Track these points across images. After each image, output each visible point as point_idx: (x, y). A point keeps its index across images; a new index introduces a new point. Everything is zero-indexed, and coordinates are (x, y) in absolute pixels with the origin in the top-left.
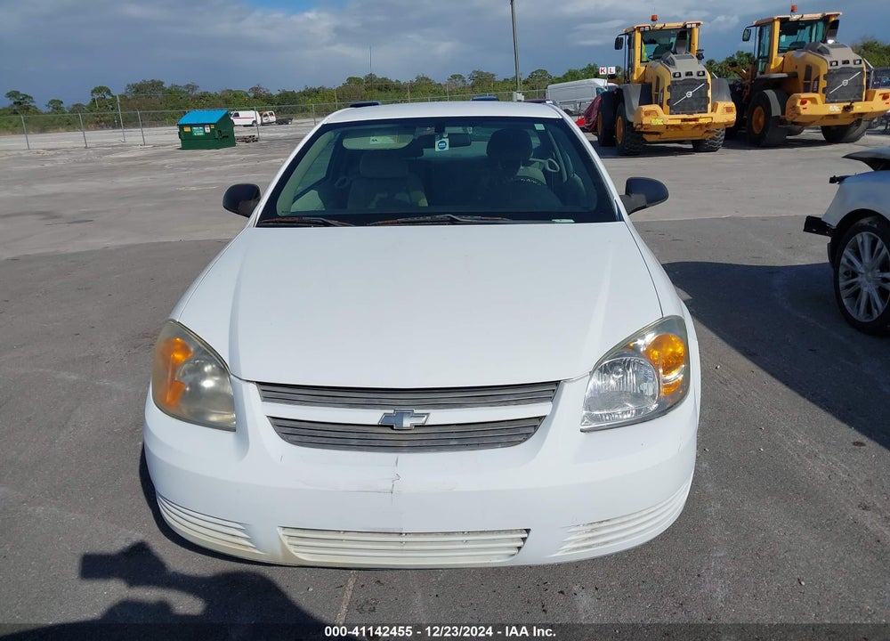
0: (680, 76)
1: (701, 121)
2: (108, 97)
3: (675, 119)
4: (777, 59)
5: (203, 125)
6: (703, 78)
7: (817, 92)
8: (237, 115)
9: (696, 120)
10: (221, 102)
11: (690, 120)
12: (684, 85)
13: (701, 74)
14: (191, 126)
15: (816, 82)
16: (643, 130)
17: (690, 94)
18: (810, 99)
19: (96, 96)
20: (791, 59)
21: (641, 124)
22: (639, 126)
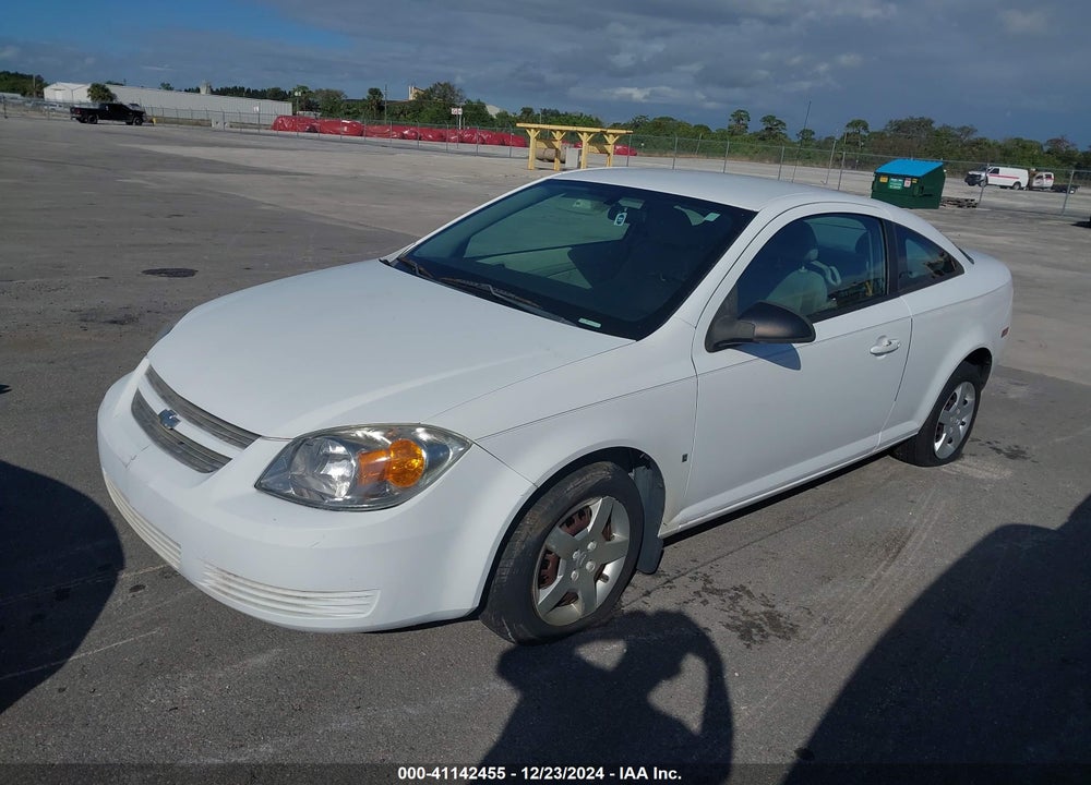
2: (863, 133)
5: (904, 177)
8: (996, 171)
10: (998, 152)
14: (890, 176)
19: (850, 130)
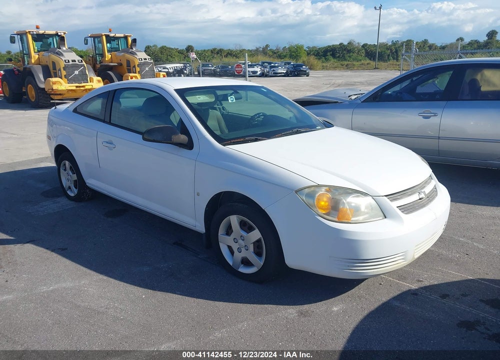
0: (69, 62)
1: (87, 87)
3: (72, 86)
4: (108, 56)
6: (82, 63)
7: (136, 73)
9: (83, 87)
11: (80, 87)
12: (72, 67)
13: (80, 61)
15: (134, 68)
16: (53, 93)
17: (77, 72)
18: (134, 76)
20: (115, 55)
21: (52, 89)
22: (50, 90)
